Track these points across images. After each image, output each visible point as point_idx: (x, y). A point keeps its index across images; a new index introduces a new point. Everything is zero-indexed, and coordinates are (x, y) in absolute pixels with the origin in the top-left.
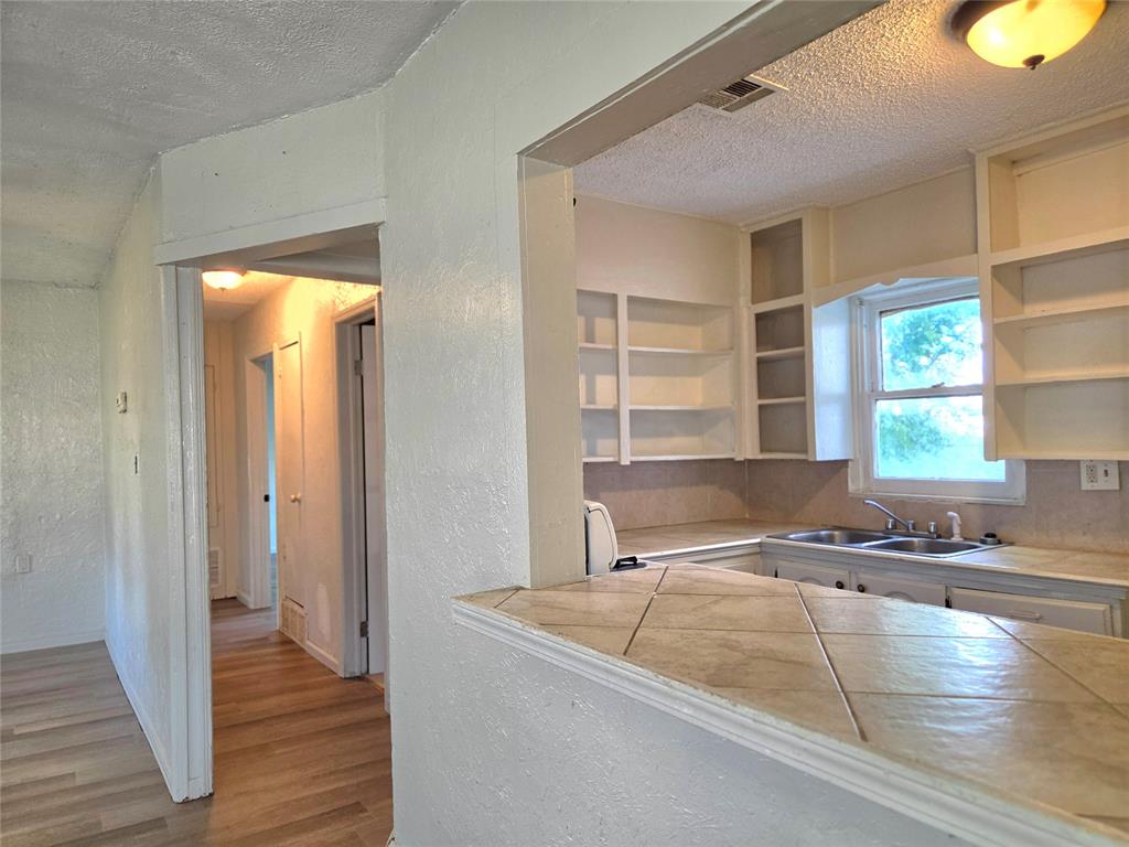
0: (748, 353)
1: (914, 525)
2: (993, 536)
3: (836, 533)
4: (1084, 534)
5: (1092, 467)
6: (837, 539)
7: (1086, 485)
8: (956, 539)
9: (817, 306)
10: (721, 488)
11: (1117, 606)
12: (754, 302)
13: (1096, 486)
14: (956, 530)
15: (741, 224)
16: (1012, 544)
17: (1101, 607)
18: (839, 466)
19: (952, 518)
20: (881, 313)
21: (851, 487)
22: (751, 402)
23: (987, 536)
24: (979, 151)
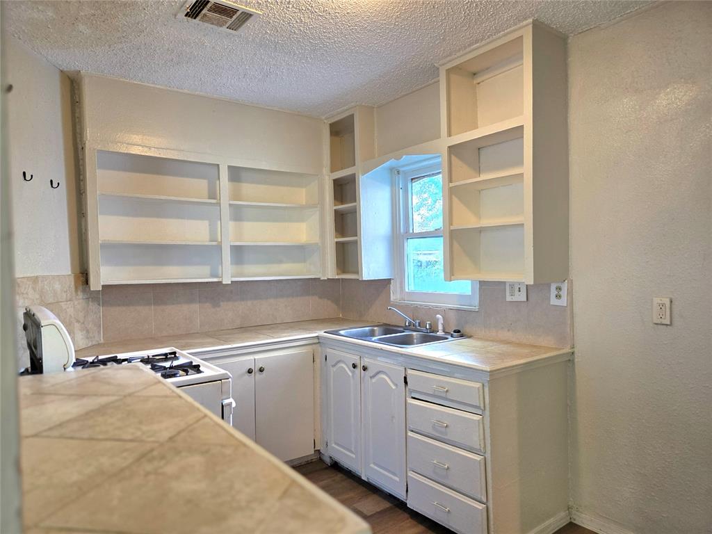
0: (329, 206)
1: (419, 323)
2: (459, 331)
3: (375, 328)
4: (509, 330)
5: (512, 286)
6: (377, 332)
7: (509, 298)
8: (440, 333)
9: (363, 175)
10: (320, 298)
11: (486, 384)
12: (332, 171)
13: (515, 299)
14: (440, 327)
15: (324, 118)
16: (470, 337)
17: (478, 385)
18: (385, 283)
19: (438, 319)
20: (412, 179)
21: (392, 298)
22: (331, 239)
23: (455, 331)
24: (441, 65)
